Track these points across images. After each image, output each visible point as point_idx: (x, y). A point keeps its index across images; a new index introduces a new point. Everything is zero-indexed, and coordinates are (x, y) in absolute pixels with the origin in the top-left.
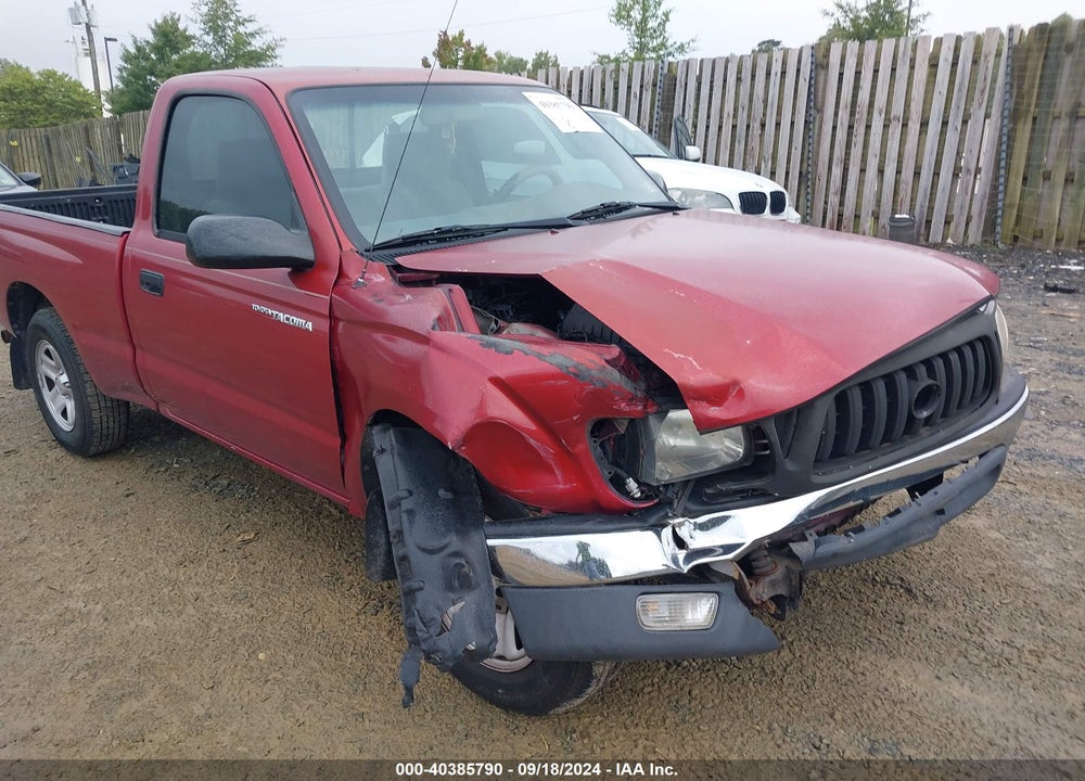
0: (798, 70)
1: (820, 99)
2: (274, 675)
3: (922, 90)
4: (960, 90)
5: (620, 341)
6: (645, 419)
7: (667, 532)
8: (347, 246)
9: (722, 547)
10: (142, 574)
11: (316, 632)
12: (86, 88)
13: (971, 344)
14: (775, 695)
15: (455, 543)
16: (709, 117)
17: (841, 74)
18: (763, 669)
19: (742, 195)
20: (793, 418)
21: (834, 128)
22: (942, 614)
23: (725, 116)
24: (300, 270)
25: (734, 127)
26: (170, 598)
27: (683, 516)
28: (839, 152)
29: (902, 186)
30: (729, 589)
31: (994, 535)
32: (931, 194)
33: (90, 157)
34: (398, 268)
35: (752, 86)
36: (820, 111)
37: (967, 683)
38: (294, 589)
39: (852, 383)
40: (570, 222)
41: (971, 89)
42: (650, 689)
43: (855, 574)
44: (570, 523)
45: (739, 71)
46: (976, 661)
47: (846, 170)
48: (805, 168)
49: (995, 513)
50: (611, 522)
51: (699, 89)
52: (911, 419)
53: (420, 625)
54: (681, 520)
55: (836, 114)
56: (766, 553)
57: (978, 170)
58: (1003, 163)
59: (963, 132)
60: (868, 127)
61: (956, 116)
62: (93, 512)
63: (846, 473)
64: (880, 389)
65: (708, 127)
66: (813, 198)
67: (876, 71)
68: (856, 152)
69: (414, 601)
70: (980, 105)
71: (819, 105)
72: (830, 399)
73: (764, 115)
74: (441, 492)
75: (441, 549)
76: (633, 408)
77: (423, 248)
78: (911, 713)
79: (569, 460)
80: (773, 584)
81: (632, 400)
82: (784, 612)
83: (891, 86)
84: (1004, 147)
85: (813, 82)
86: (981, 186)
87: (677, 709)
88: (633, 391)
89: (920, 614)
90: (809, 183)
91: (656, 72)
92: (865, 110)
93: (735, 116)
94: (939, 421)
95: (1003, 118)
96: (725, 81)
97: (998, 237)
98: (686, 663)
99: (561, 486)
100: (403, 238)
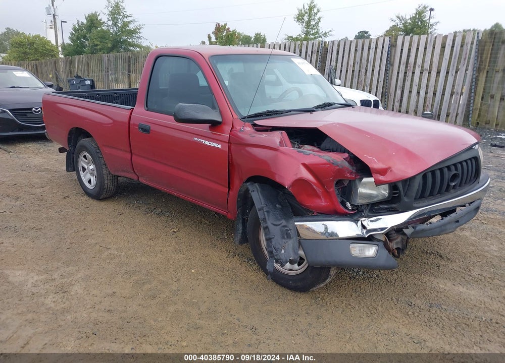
0: (383, 47)
1: (392, 60)
2: (200, 277)
3: (438, 57)
4: (455, 58)
5: (349, 152)
6: (354, 181)
7: (359, 223)
8: (235, 116)
9: (379, 228)
10: (136, 242)
11: (212, 263)
12: (53, 43)
13: (470, 159)
14: (392, 288)
15: (284, 222)
16: (342, 66)
17: (402, 50)
18: (387, 280)
19: (361, 101)
20: (408, 182)
21: (398, 73)
22: (454, 264)
23: (349, 66)
24: (215, 125)
25: (353, 71)
26: (150, 251)
27: (365, 217)
28: (400, 83)
29: (428, 99)
30: (381, 244)
31: (474, 238)
32: (440, 103)
33: (56, 75)
34: (255, 125)
35: (362, 53)
36: (392, 65)
37: (465, 287)
38: (199, 249)
39: (428, 171)
40: (315, 109)
41: (460, 58)
42: (345, 285)
43: (419, 250)
44: (326, 217)
45: (356, 47)
46: (468, 279)
47: (403, 92)
48: (385, 90)
49: (473, 230)
50: (340, 217)
51: (338, 54)
52: (448, 185)
53: (274, 250)
54: (364, 219)
55: (399, 67)
56: (394, 232)
57: (462, 94)
58: (473, 91)
59: (455, 77)
60: (413, 73)
61: (453, 69)
62: (109, 220)
63: (425, 204)
64: (438, 173)
65: (341, 71)
66: (388, 103)
67: (418, 49)
68: (408, 83)
69: (271, 242)
70: (464, 65)
71: (392, 62)
72: (421, 176)
73: (367, 66)
74: (277, 205)
75: (279, 225)
76: (352, 176)
77: (261, 118)
78: (444, 295)
79: (327, 194)
80: (397, 243)
81: (351, 173)
82: (399, 255)
83: (424, 56)
84: (474, 83)
85: (389, 52)
86: (463, 100)
87: (356, 292)
88: (351, 170)
89: (446, 264)
90: (386, 97)
91: (319, 45)
92: (412, 66)
93: (354, 66)
94: (458, 188)
95: (474, 71)
96: (350, 51)
97: (470, 123)
98: (357, 277)
99: (323, 204)
100: (255, 114)
